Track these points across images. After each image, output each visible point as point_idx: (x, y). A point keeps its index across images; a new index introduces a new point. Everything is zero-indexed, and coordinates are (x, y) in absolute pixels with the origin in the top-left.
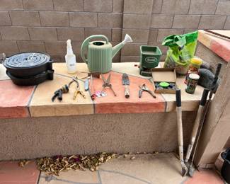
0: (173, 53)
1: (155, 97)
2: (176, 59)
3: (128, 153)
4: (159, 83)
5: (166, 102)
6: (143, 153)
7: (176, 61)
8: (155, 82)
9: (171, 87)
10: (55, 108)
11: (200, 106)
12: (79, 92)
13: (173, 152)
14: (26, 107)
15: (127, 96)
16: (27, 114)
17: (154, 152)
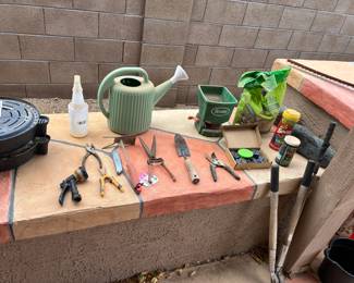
0: (252, 98)
1: (238, 179)
2: (258, 109)
3: (183, 267)
4: (236, 150)
5: (256, 186)
6: (206, 262)
7: (258, 113)
8: (231, 150)
9: (256, 157)
10: (68, 219)
11: (302, 187)
12: (107, 179)
13: (249, 252)
14: (5, 225)
15: (196, 182)
16: (8, 237)
17: (222, 258)
